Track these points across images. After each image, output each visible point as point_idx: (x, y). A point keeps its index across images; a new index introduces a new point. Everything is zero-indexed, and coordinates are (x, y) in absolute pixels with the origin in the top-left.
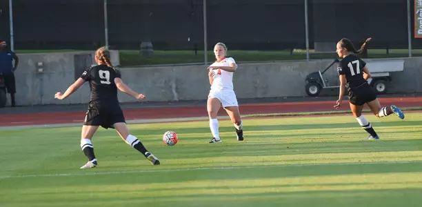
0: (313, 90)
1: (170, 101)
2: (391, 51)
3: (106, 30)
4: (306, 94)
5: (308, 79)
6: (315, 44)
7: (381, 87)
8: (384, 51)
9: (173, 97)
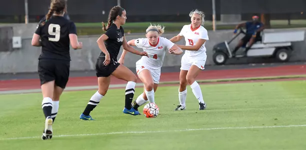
0: (220, 59)
1: (86, 71)
2: (293, 22)
3: (26, 5)
4: (213, 63)
5: (215, 49)
6: (222, 16)
7: (283, 56)
8: (285, 22)
9: (90, 66)
